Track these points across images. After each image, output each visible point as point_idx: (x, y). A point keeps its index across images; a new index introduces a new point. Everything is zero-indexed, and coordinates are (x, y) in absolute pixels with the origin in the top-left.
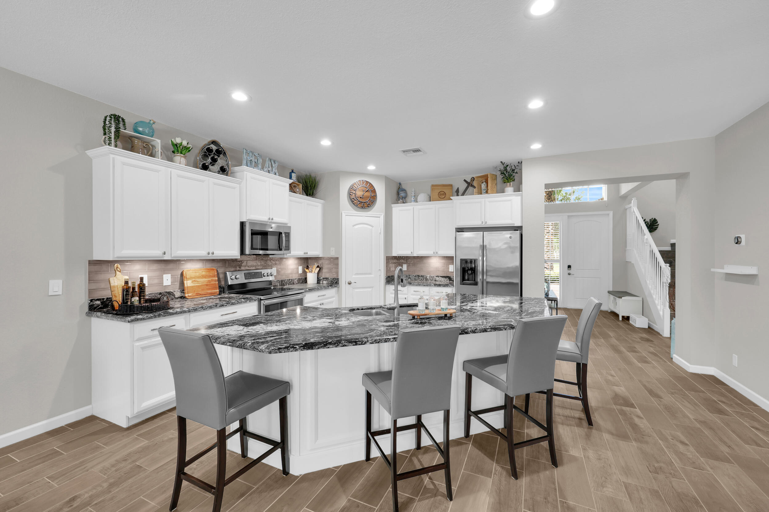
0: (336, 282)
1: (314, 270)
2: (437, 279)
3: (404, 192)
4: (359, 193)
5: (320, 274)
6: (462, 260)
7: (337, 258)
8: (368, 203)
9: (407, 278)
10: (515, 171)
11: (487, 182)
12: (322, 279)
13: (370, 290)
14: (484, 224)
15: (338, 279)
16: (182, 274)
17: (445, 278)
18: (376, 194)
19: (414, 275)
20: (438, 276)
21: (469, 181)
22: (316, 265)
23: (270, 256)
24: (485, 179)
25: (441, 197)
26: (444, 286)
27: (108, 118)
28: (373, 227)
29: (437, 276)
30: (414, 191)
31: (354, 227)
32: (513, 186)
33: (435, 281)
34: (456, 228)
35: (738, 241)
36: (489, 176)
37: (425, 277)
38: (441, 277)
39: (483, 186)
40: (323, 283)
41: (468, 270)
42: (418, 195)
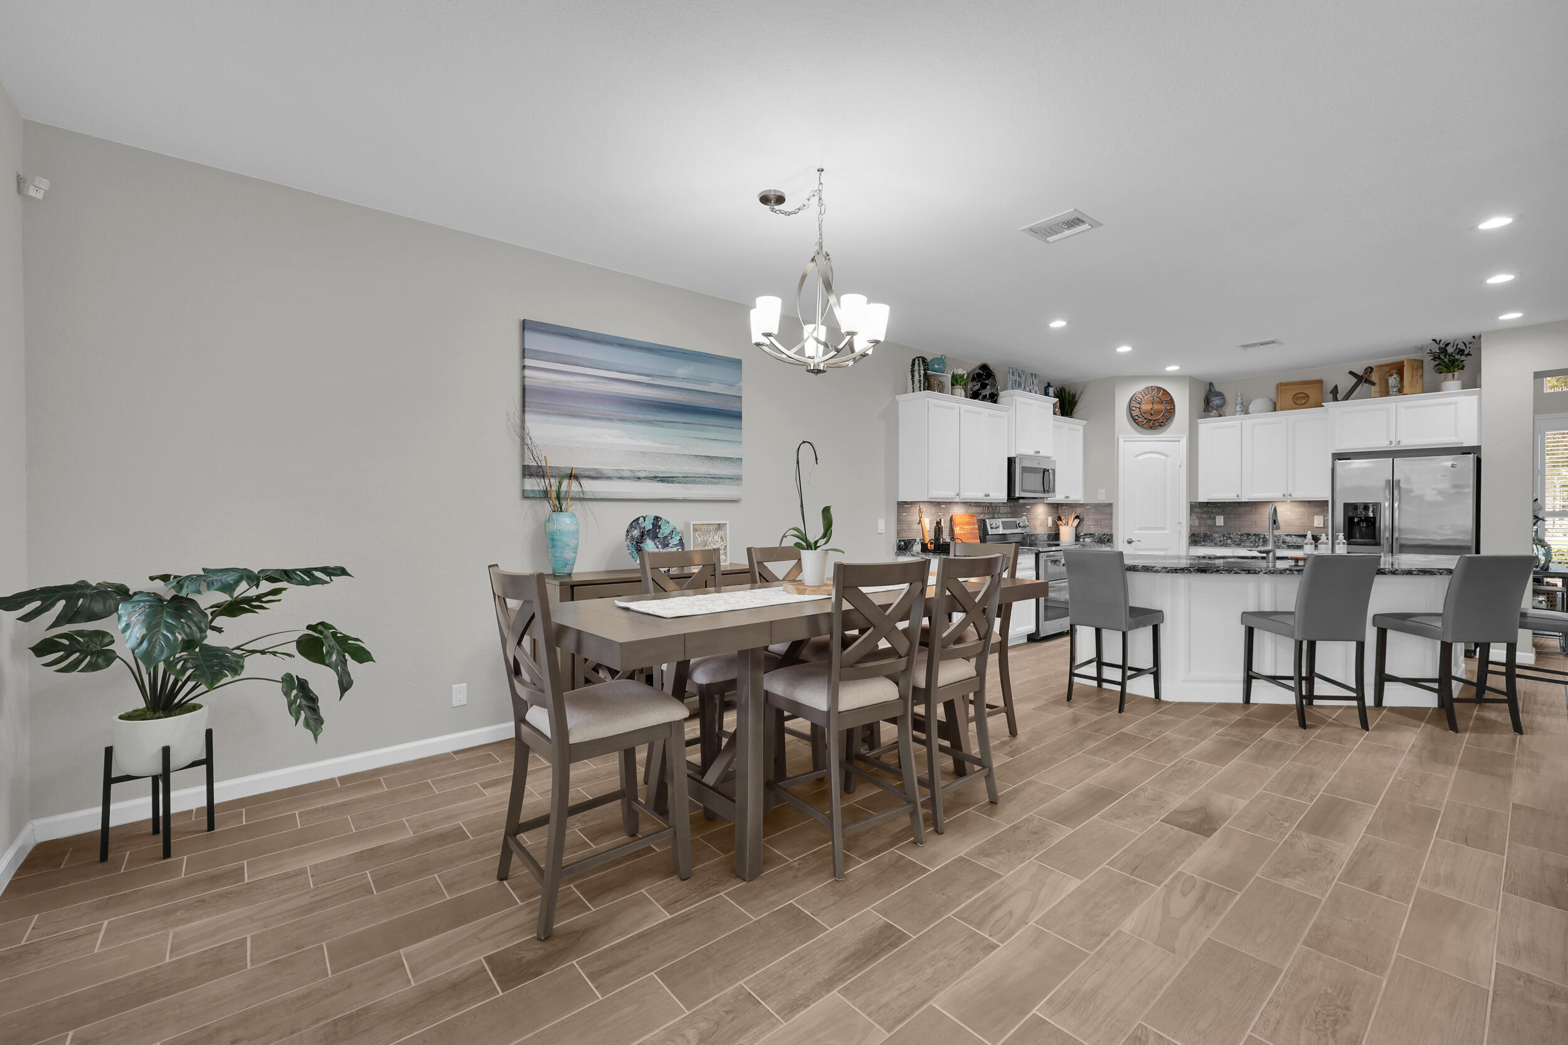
0: (1108, 540)
1: (1070, 522)
3: (1220, 397)
4: (1146, 407)
5: (1080, 528)
6: (1347, 506)
7: (1110, 505)
8: (1160, 421)
9: (1225, 538)
10: (1466, 352)
11: (1401, 373)
12: (1081, 535)
14: (1394, 444)
15: (1112, 535)
16: (951, 520)
18: (1174, 406)
19: (1239, 533)
20: (1290, 535)
21: (1360, 372)
22: (1073, 516)
23: (1021, 501)
24: (1398, 368)
25: (1298, 402)
27: (917, 362)
28: (1170, 457)
30: (1241, 395)
31: (1139, 457)
32: (1458, 379)
34: (1333, 454)
36: (1405, 364)
38: (1296, 535)
39: (1393, 381)
40: (1084, 541)
41: (1358, 522)
42: (1251, 402)
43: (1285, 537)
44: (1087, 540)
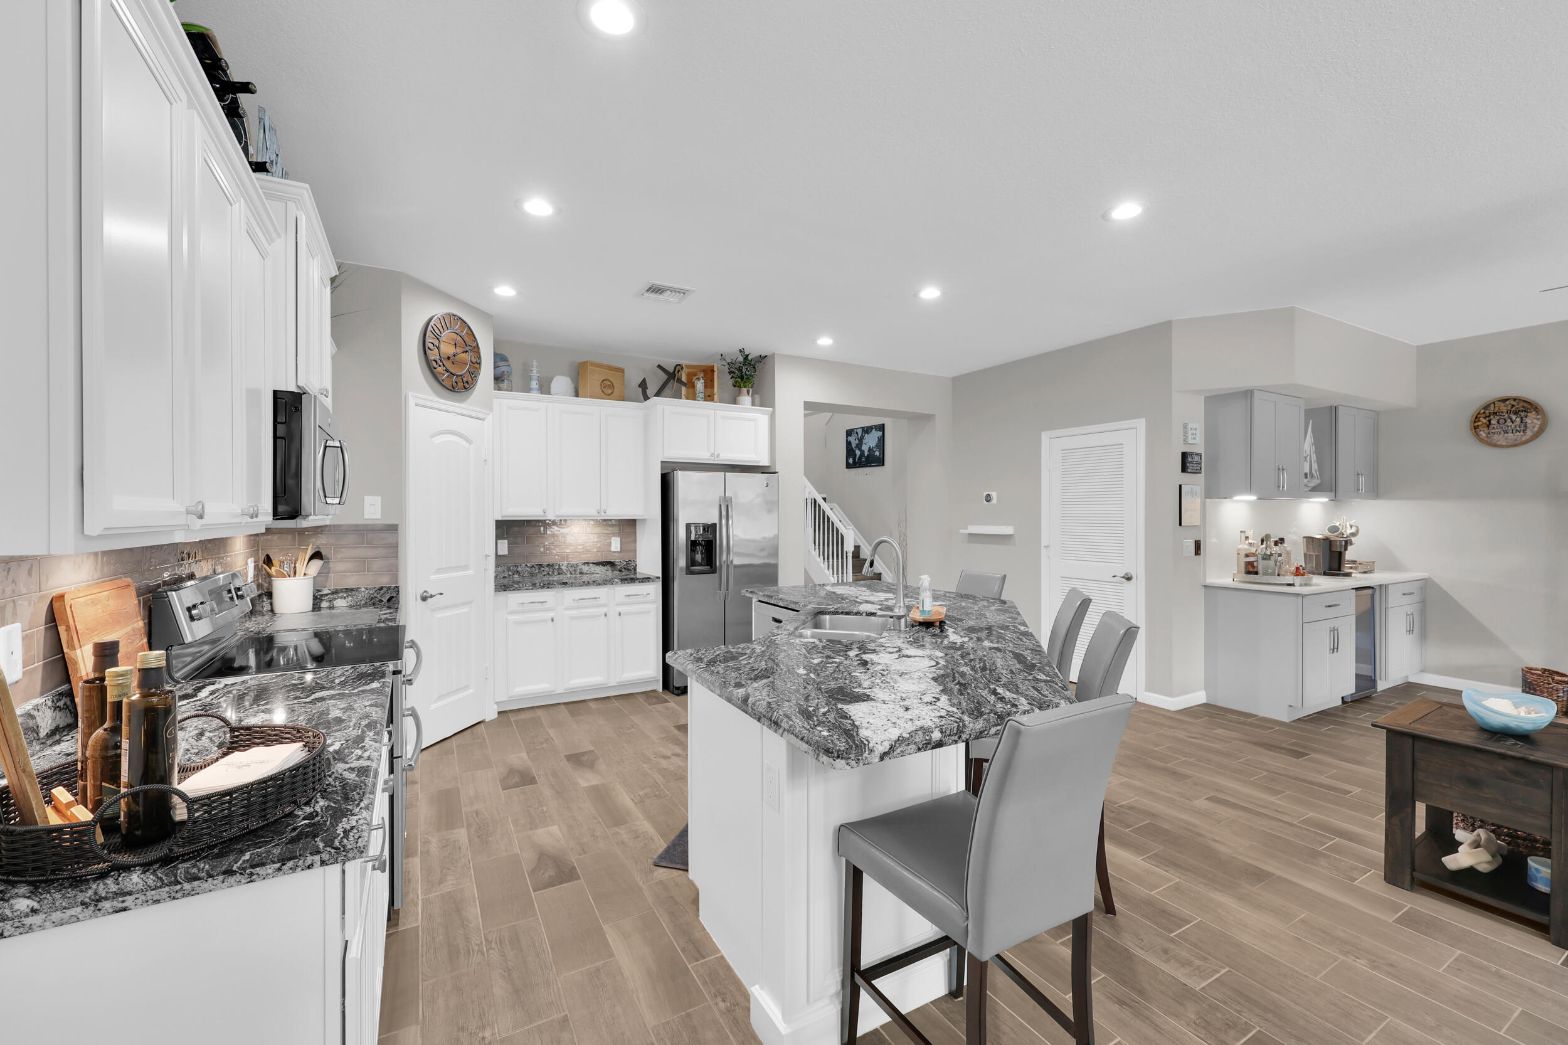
0: (391, 598)
1: (301, 567)
2: (585, 569)
3: (506, 363)
4: (444, 347)
5: (325, 579)
6: (689, 526)
7: (393, 529)
8: (464, 380)
9: (510, 573)
12: (327, 595)
13: (466, 610)
14: (714, 457)
15: (398, 588)
17: (604, 566)
18: (480, 358)
19: (529, 565)
20: (588, 563)
21: (670, 368)
24: (707, 372)
25: (604, 391)
26: (642, 582)
28: (470, 444)
29: (584, 564)
30: (537, 367)
31: (433, 439)
32: (752, 395)
33: (581, 573)
34: (662, 462)
35: (988, 498)
36: (715, 370)
37: (557, 567)
38: (593, 563)
39: (700, 385)
42: (552, 379)
43: (583, 567)
44: (339, 603)
